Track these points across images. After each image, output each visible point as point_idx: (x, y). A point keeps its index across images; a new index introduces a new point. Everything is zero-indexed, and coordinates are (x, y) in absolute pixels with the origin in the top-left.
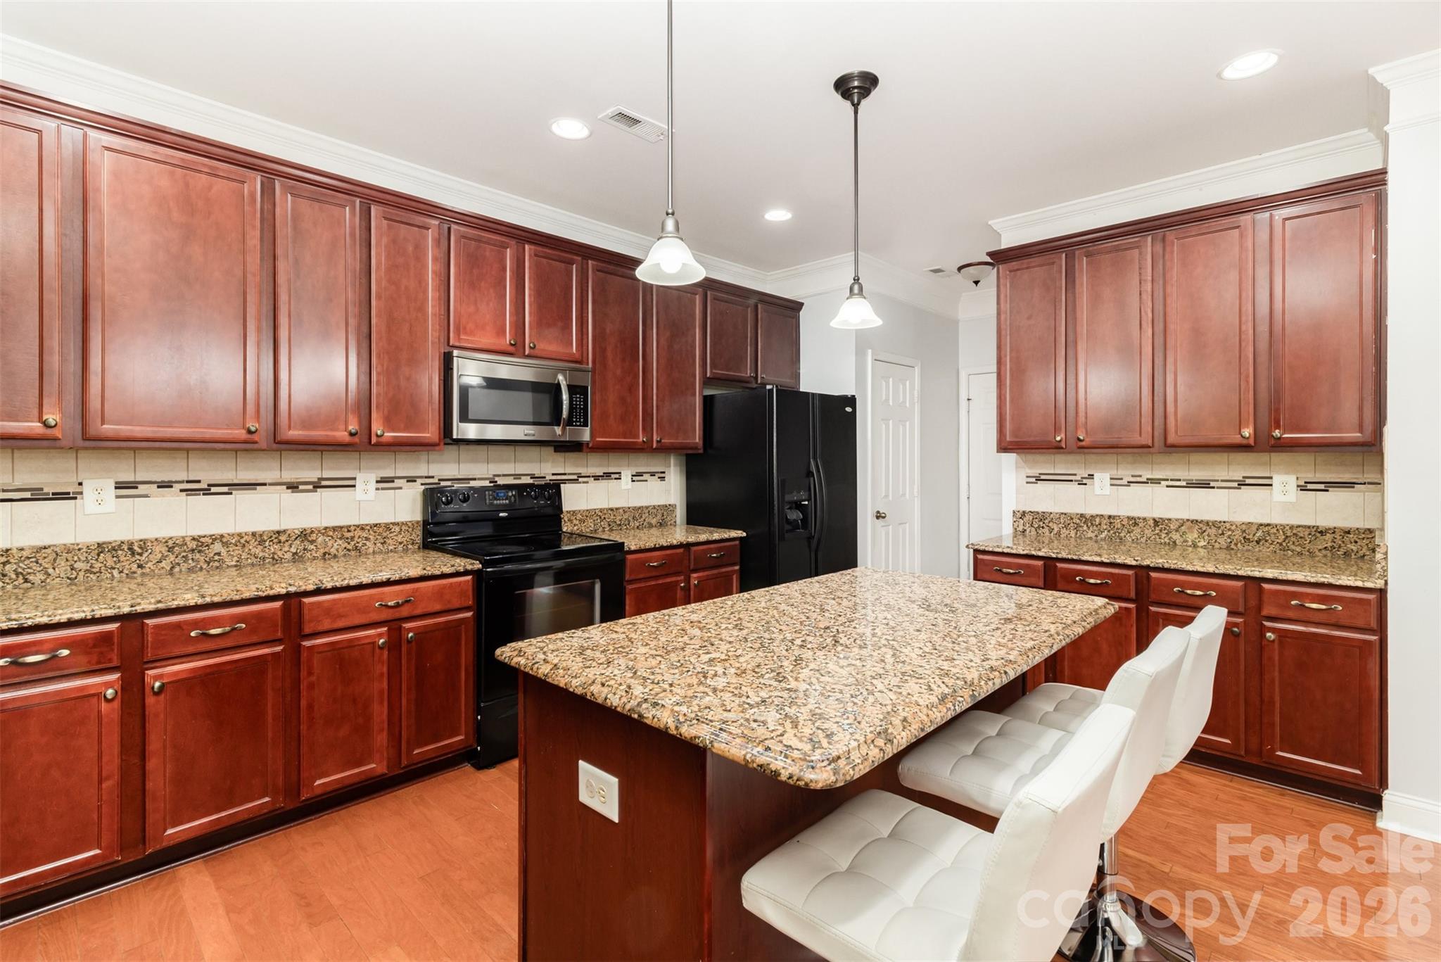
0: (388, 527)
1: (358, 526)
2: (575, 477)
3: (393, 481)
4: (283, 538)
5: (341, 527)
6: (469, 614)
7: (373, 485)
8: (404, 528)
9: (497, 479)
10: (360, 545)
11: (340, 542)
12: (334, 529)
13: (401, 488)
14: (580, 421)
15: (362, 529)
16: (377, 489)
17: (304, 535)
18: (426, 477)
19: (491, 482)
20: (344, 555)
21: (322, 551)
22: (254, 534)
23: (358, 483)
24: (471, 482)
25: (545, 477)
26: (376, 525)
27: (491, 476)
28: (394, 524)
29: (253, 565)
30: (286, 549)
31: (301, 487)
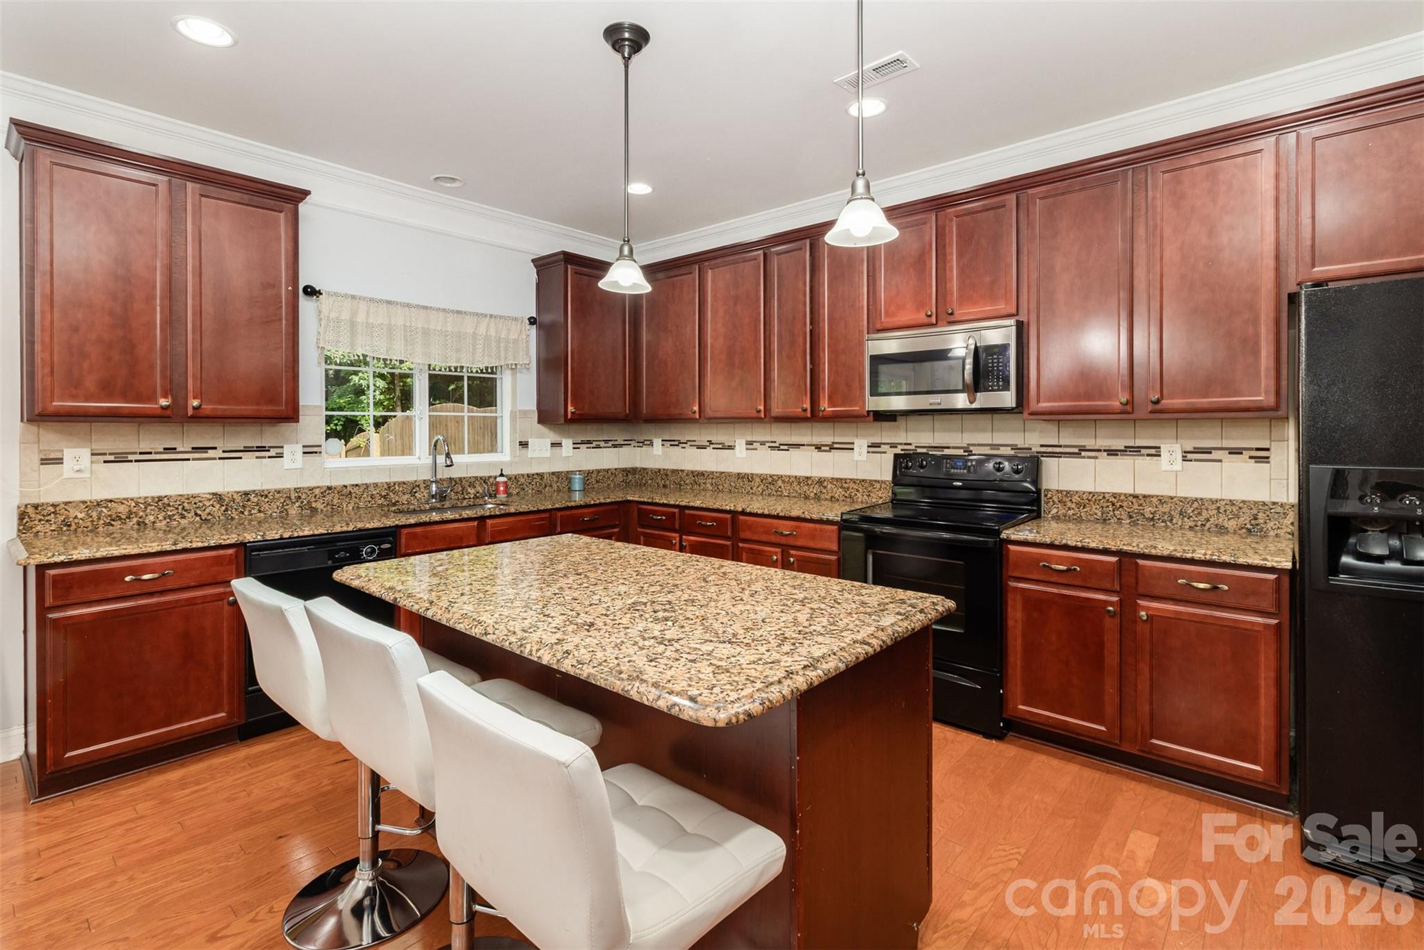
0: (872, 483)
1: (851, 480)
2: (1076, 450)
3: (880, 447)
4: (810, 482)
5: (841, 479)
6: (834, 558)
7: (865, 449)
8: (883, 485)
9: (971, 448)
10: (853, 494)
11: (840, 490)
12: (838, 480)
13: (885, 453)
14: (998, 386)
15: (854, 482)
16: (868, 452)
17: (821, 482)
18: (905, 444)
19: (965, 451)
20: (843, 501)
21: (830, 495)
22: (796, 477)
23: (856, 447)
24: (945, 450)
25: (1031, 449)
26: (863, 481)
27: (966, 445)
28: (876, 481)
29: (795, 497)
30: (811, 490)
31: (823, 448)
